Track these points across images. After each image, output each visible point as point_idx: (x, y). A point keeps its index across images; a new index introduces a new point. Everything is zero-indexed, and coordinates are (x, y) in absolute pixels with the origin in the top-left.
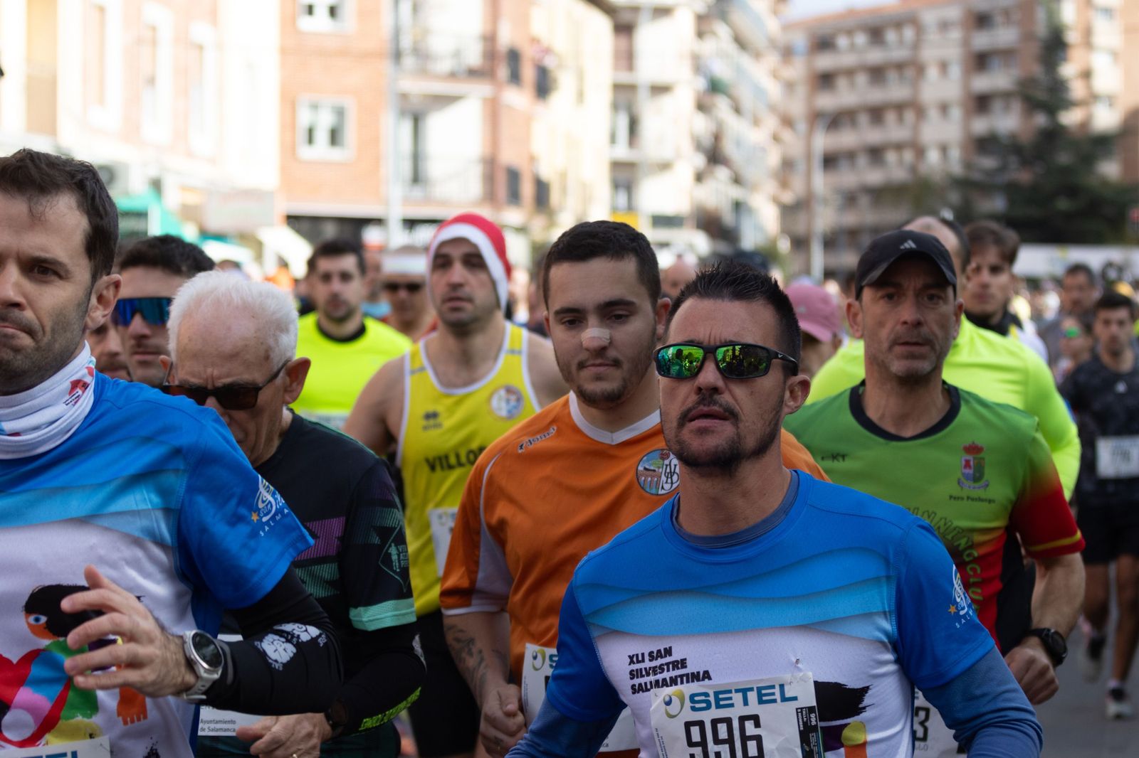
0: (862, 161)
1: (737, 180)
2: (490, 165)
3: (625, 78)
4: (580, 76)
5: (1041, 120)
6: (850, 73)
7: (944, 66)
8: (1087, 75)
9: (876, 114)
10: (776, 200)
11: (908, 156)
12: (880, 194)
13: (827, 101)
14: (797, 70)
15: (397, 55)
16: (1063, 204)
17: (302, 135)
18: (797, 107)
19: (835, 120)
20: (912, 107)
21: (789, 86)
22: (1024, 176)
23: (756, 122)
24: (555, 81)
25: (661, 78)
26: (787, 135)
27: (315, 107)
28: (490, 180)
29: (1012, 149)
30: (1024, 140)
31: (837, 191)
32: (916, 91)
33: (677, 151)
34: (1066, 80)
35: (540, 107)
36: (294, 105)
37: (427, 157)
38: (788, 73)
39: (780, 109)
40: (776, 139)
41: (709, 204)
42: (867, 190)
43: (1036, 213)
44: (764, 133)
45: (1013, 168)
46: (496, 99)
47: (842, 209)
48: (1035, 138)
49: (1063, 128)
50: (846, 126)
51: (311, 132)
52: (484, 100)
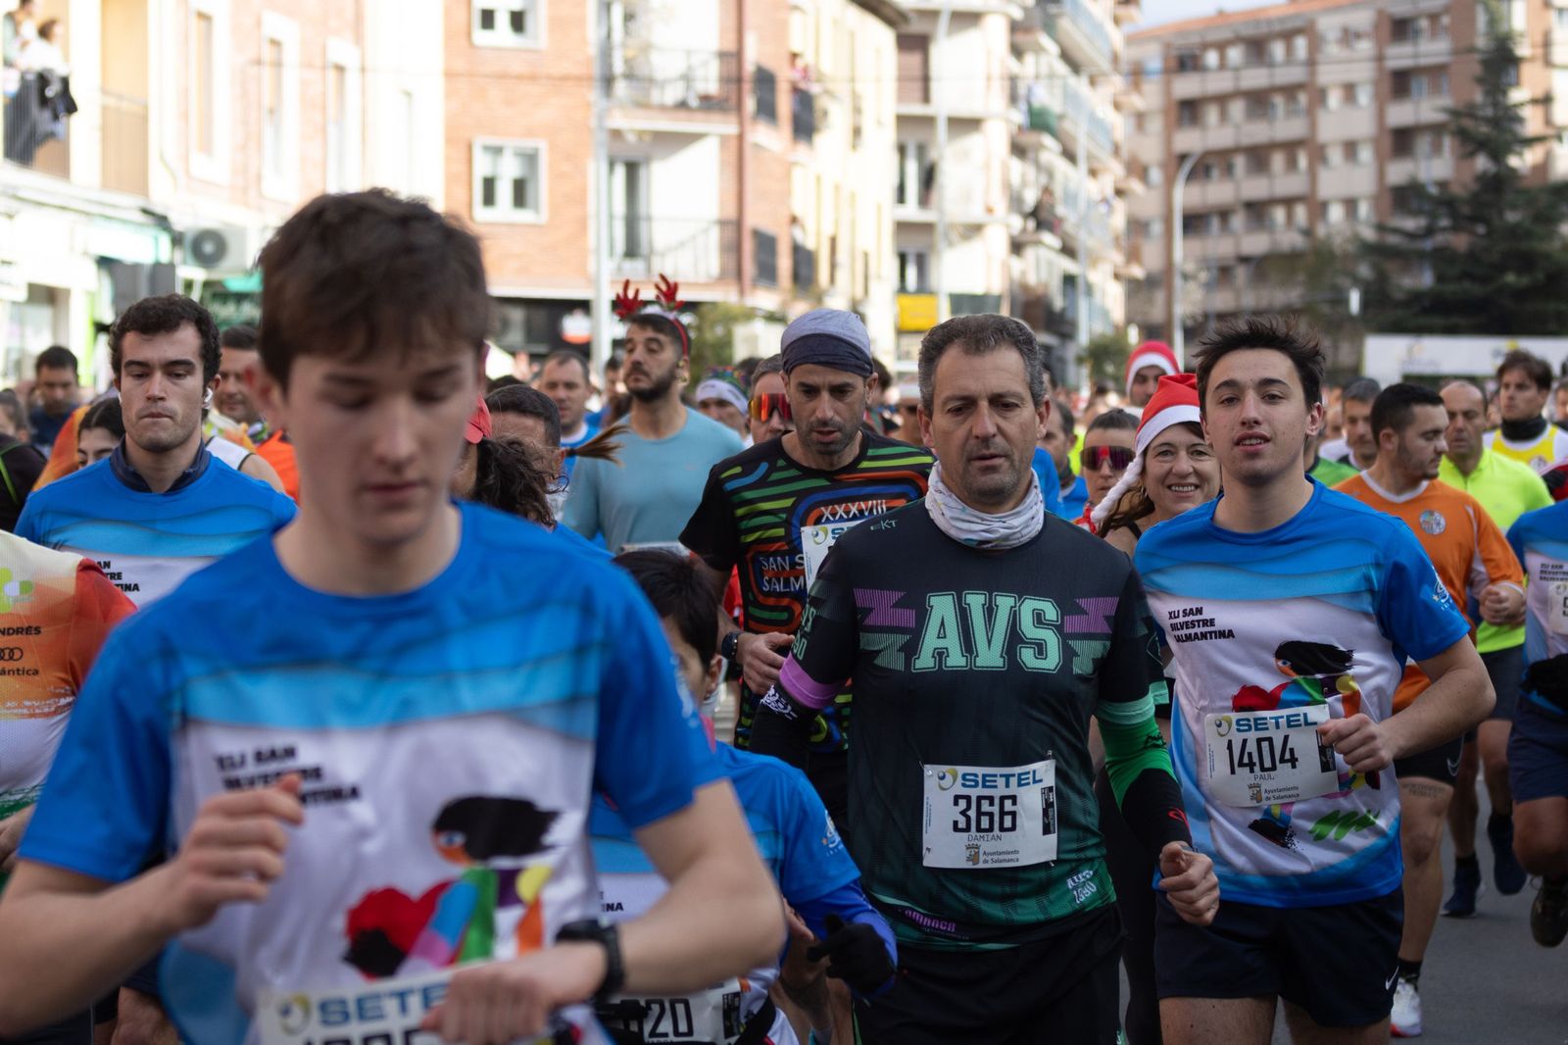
0: (1238, 221)
1: (1068, 251)
2: (734, 229)
3: (917, 109)
4: (857, 110)
5: (1482, 163)
6: (1222, 100)
7: (1350, 91)
8: (1545, 101)
9: (1258, 157)
10: (1117, 276)
11: (1301, 213)
12: (1262, 267)
13: (1190, 140)
14: (1150, 98)
15: (608, 81)
16: (1511, 278)
17: (478, 191)
18: (1151, 150)
19: (1201, 167)
20: (1304, 148)
21: (1140, 118)
22: (1460, 242)
23: (1093, 173)
24: (825, 113)
25: (965, 110)
26: (1136, 186)
27: (497, 151)
28: (733, 248)
29: (1441, 202)
30: (1457, 190)
31: (1205, 262)
32: (1313, 125)
33: (990, 210)
34: (1515, 106)
35: (801, 151)
36: (470, 148)
37: (649, 219)
38: (1137, 102)
39: (1125, 152)
40: (1119, 192)
41: (1032, 279)
42: (1244, 260)
43: (1475, 290)
44: (1106, 184)
45: (1444, 230)
46: (741, 137)
47: (1209, 287)
48: (1474, 187)
49: (1513, 171)
50: (1215, 173)
51: (489, 184)
52: (724, 139)
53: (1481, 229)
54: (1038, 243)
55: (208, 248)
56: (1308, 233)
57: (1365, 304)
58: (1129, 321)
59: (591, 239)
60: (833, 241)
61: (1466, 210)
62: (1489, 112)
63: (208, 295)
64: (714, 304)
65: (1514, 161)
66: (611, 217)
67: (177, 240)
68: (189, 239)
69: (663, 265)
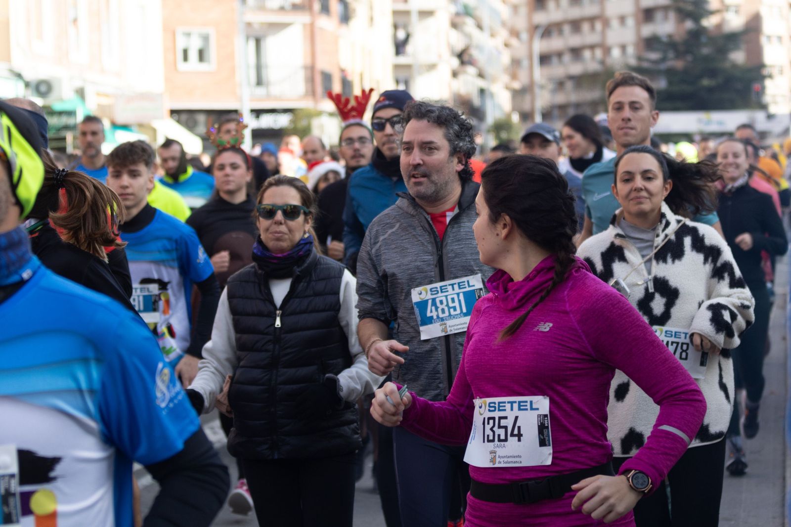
0: (567, 58)
1: (481, 75)
2: (311, 70)
3: (401, 7)
4: (371, 8)
5: (689, 24)
9: (576, 25)
10: (507, 88)
11: (599, 53)
12: (580, 81)
13: (541, 18)
16: (706, 82)
17: (180, 55)
18: (521, 23)
19: (547, 31)
20: (599, 19)
21: (515, 8)
22: (679, 64)
23: (492, 35)
24: (354, 10)
25: (426, 7)
26: (514, 42)
27: (188, 35)
28: (310, 80)
29: (670, 45)
30: (678, 38)
31: (550, 79)
32: (603, 9)
33: (440, 56)
35: (344, 29)
36: (174, 33)
37: (267, 67)
39: (508, 24)
40: (507, 45)
41: (463, 91)
42: (571, 78)
43: (688, 89)
44: (498, 42)
45: (671, 58)
46: (312, 24)
47: (554, 91)
48: (685, 36)
49: (704, 28)
50: (555, 34)
51: (185, 52)
52: (304, 25)
53: (689, 58)
54: (465, 72)
55: (43, 88)
58: (514, 109)
59: (238, 79)
60: (361, 75)
61: (682, 48)
64: (302, 110)
65: (705, 23)
66: (248, 66)
67: (27, 85)
68: (33, 84)
69: (275, 90)
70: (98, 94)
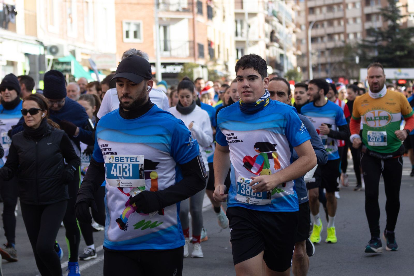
0: (326, 39)
1: (281, 47)
2: (192, 42)
3: (240, 11)
4: (224, 11)
5: (390, 23)
6: (320, 7)
7: (354, 4)
8: (406, 6)
9: (330, 22)
10: (294, 54)
11: (342, 37)
12: (332, 51)
13: (312, 18)
14: (301, 7)
15: (158, 4)
16: (398, 53)
17: (125, 34)
18: (302, 21)
19: (316, 25)
20: (343, 19)
21: (299, 12)
22: (384, 43)
23: (287, 27)
24: (216, 12)
25: (252, 11)
26: (298, 30)
27: (129, 24)
28: (192, 48)
29: (379, 33)
30: (383, 30)
31: (317, 50)
32: (345, 13)
33: (260, 37)
34: (398, 7)
35: (210, 22)
36: (122, 23)
37: (170, 41)
38: (298, 8)
39: (295, 21)
40: (294, 32)
41: (272, 55)
42: (328, 49)
43: (389, 56)
44: (290, 30)
45: (380, 40)
46: (193, 19)
47: (319, 56)
48: (387, 29)
49: (398, 25)
50: (319, 26)
51: (127, 33)
52: (189, 19)
53: (390, 40)
54: (273, 46)
55: (54, 50)
56: (344, 42)
57: (360, 60)
58: (298, 66)
59: (155, 47)
60: (219, 46)
61: (386, 35)
62: (391, 9)
63: (54, 63)
64: (188, 63)
65: (398, 22)
66: (160, 41)
67: (45, 48)
68: (48, 48)
69: (174, 53)
70: (82, 53)
